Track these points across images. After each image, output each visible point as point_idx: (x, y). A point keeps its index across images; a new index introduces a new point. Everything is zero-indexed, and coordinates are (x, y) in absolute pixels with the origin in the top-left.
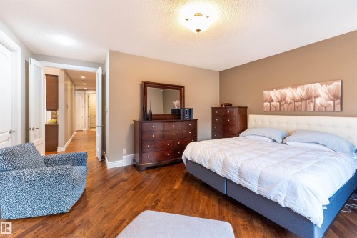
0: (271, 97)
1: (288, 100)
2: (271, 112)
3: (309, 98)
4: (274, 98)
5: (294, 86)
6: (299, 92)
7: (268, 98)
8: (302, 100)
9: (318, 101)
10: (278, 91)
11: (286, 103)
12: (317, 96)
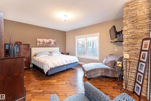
0: (40, 41)
1: (45, 43)
2: (40, 46)
3: (50, 43)
4: (41, 41)
5: (47, 39)
6: (48, 41)
7: (39, 41)
8: (49, 43)
9: (52, 44)
10: (42, 39)
11: (45, 44)
12: (52, 42)
